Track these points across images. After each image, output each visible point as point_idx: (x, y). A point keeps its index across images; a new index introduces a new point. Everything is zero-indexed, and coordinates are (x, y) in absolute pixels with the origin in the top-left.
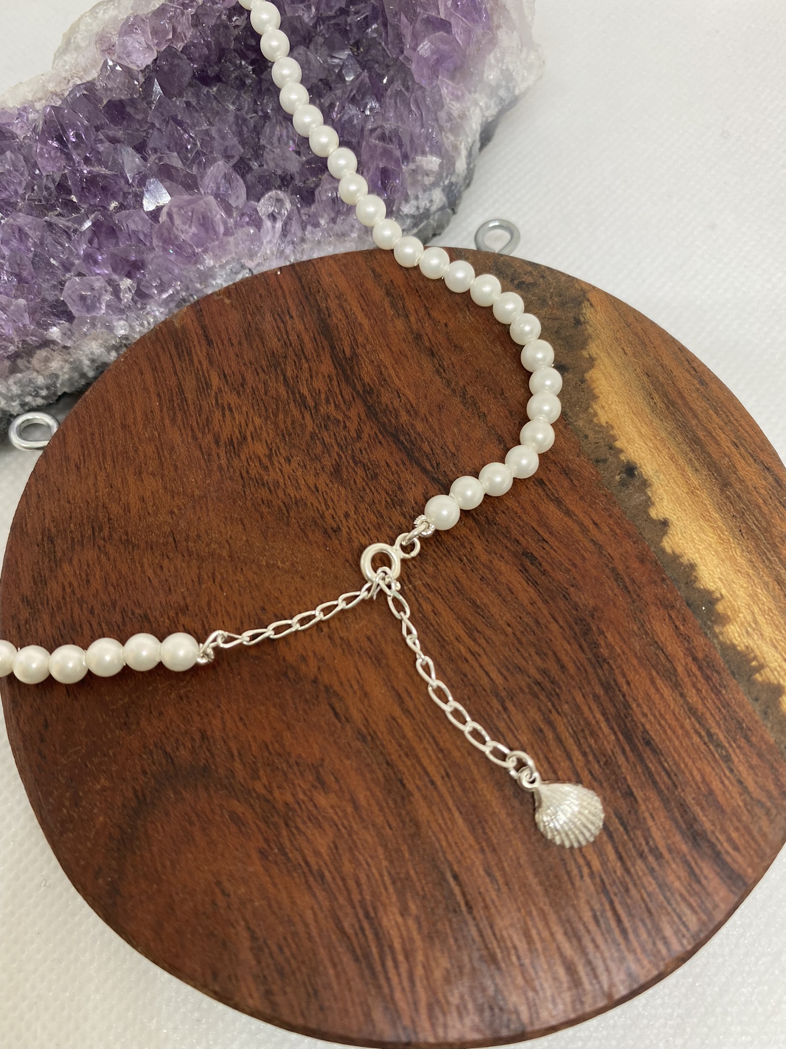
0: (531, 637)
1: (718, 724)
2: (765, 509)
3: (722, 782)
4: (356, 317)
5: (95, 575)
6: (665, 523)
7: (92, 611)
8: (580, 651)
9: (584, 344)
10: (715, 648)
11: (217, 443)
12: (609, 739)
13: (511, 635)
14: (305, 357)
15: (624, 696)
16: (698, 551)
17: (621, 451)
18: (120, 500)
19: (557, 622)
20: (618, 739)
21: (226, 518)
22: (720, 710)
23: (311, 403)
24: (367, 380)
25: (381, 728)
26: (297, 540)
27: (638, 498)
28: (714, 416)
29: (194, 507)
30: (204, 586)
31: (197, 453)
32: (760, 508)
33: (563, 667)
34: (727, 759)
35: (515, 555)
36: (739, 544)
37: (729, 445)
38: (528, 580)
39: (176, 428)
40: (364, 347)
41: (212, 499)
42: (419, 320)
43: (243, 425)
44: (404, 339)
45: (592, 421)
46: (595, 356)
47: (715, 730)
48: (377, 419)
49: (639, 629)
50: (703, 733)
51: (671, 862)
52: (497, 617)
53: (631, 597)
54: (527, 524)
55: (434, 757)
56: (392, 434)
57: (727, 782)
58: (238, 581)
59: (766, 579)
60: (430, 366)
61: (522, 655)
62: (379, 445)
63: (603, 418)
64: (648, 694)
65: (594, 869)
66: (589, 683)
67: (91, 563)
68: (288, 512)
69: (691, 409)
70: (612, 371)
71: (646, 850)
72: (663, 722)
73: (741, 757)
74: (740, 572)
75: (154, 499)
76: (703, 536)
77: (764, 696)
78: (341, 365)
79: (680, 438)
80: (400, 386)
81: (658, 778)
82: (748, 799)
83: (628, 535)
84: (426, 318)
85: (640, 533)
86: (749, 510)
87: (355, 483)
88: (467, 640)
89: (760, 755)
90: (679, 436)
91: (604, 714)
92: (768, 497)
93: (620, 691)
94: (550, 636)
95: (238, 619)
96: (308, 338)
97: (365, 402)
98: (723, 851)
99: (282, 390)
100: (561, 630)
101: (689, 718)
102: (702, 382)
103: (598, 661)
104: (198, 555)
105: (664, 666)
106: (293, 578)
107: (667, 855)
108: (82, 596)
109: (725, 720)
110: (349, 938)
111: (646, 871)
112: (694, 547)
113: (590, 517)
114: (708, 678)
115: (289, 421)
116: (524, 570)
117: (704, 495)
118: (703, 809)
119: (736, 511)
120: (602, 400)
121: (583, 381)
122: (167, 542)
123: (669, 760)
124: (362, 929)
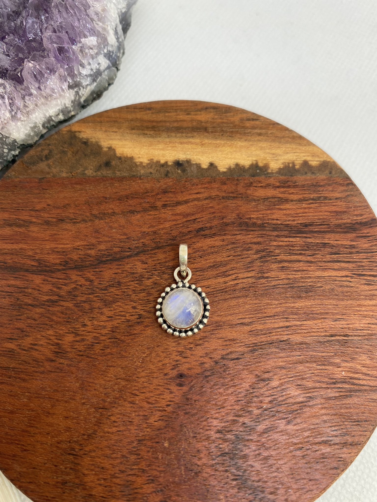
0: (239, 249)
1: (310, 194)
2: (225, 121)
3: (334, 205)
4: (16, 249)
5: (100, 463)
6: (212, 165)
7: (123, 472)
8: (254, 232)
9: (100, 147)
10: (277, 177)
11: (52, 361)
12: (298, 241)
13: (234, 258)
14: (25, 288)
15: (282, 224)
16: (230, 158)
17: (166, 162)
18: (60, 431)
19: (237, 234)
20: (300, 237)
21: (102, 374)
22: (304, 190)
23: (56, 298)
24: (58, 261)
25: (253, 340)
26: (135, 340)
27: (194, 169)
28: (169, 114)
29: (86, 390)
30: (137, 402)
31: (53, 375)
32: (223, 123)
33: (258, 243)
34: (326, 198)
35: (196, 236)
36: (236, 140)
37: (187, 116)
38: (211, 237)
39: (30, 381)
40: (36, 253)
41: (87, 377)
42: (37, 217)
43: (49, 342)
44: (44, 231)
45: (144, 166)
46: (109, 146)
47: (312, 196)
48: (86, 267)
49: (255, 202)
50: (311, 201)
51: (357, 243)
52: (223, 259)
53: (240, 197)
54: (183, 223)
55: (276, 321)
56: (99, 263)
57: (334, 204)
58: (143, 382)
59: (256, 139)
60: (68, 225)
61: (246, 258)
62: (101, 273)
63: (145, 161)
64: (285, 215)
65: (349, 275)
66: (271, 236)
67: (91, 463)
68: (117, 338)
69: (160, 121)
70: (121, 143)
71: (349, 250)
72: (300, 215)
73: (326, 192)
74: (248, 148)
75: (69, 411)
76: (225, 152)
77: (306, 170)
78: (41, 271)
79: (173, 134)
80: (72, 246)
81: (323, 230)
82: (344, 200)
83: (210, 182)
84: (38, 213)
85: (212, 177)
86: (222, 127)
87: (118, 295)
88: (227, 279)
89: (329, 185)
90: (172, 134)
91: (286, 237)
92: (220, 117)
93: (279, 225)
94: (242, 241)
95: (165, 390)
96: (13, 281)
97: (71, 269)
98: (360, 221)
99: (38, 310)
100: (241, 235)
101: (302, 203)
102: (150, 109)
103: (263, 227)
104: (116, 398)
105: (275, 201)
106: (155, 351)
107: (354, 243)
108: (110, 475)
109: (310, 190)
110: (341, 396)
111: (357, 254)
112: (228, 159)
113: (193, 194)
114: (289, 187)
115: (59, 314)
116: (205, 236)
117: (206, 141)
118: (342, 219)
119: (220, 132)
120: (135, 156)
121: (120, 158)
122: (101, 413)
123: (317, 221)
124: (340, 388)
